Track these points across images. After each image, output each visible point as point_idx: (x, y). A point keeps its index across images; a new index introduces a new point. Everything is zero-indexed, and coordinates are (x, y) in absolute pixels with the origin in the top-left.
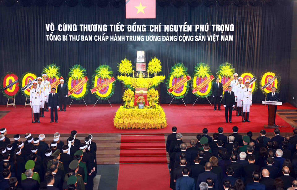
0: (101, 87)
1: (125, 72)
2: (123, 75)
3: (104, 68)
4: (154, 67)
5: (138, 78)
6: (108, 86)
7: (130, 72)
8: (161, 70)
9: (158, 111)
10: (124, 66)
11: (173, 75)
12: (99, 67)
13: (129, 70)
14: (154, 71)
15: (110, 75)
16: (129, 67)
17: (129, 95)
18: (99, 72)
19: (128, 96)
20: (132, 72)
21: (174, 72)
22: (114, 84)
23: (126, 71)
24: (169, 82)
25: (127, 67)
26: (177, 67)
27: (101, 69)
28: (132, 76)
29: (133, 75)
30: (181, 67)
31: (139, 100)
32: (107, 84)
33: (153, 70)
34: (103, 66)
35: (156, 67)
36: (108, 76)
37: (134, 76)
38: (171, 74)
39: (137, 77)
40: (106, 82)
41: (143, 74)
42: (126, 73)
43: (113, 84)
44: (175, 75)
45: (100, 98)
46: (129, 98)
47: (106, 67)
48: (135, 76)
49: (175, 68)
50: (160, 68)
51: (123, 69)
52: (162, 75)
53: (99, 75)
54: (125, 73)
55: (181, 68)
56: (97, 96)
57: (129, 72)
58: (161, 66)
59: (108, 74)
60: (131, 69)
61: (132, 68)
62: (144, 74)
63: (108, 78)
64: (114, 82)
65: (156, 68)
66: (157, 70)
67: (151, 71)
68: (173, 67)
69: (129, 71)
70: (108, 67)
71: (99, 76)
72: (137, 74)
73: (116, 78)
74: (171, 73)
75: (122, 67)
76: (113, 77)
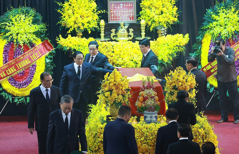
0: (16, 67)
1: (80, 25)
2: (74, 34)
3: (23, 17)
4: (158, 12)
5: (116, 41)
6: (34, 66)
7: (93, 25)
8: (176, 19)
9: (200, 130)
10: (75, 9)
11: (212, 32)
12: (6, 14)
13: (90, 19)
14: (157, 23)
15: (38, 34)
16: (90, 12)
17: (117, 88)
18: (7, 28)
19: (114, 91)
20: (98, 24)
21: (215, 23)
22: (50, 59)
23: (83, 24)
24: (200, 52)
25: (85, 13)
26: (221, 11)
27: (13, 19)
28: (100, 37)
29: (102, 35)
30: (233, 10)
31: (145, 99)
32: (30, 59)
33: (156, 19)
34: (20, 10)
35: (164, 10)
36: (32, 37)
37: (105, 36)
38: (206, 30)
39: (112, 40)
40: (27, 54)
41: (128, 31)
42: (82, 28)
43: (48, 61)
44: (217, 30)
45: (13, 100)
46: (118, 95)
47: (28, 12)
48: (107, 35)
49: (217, 14)
50: (175, 13)
51: (73, 19)
52: (180, 33)
53: (8, 34)
54: (79, 27)
55: (234, 12)
56: (3, 94)
57: (91, 26)
58: (176, 8)
59: (34, 33)
60: (96, 17)
61: (98, 15)
62: (131, 30)
63: (34, 42)
64: (50, 54)
65: (162, 13)
66: (166, 19)
67: (150, 23)
68: (209, 11)
69: (89, 22)
70: (32, 12)
71: (7, 37)
72: (113, 30)
73: (55, 44)
74: (205, 28)
75: (70, 12)
76: (47, 41)
